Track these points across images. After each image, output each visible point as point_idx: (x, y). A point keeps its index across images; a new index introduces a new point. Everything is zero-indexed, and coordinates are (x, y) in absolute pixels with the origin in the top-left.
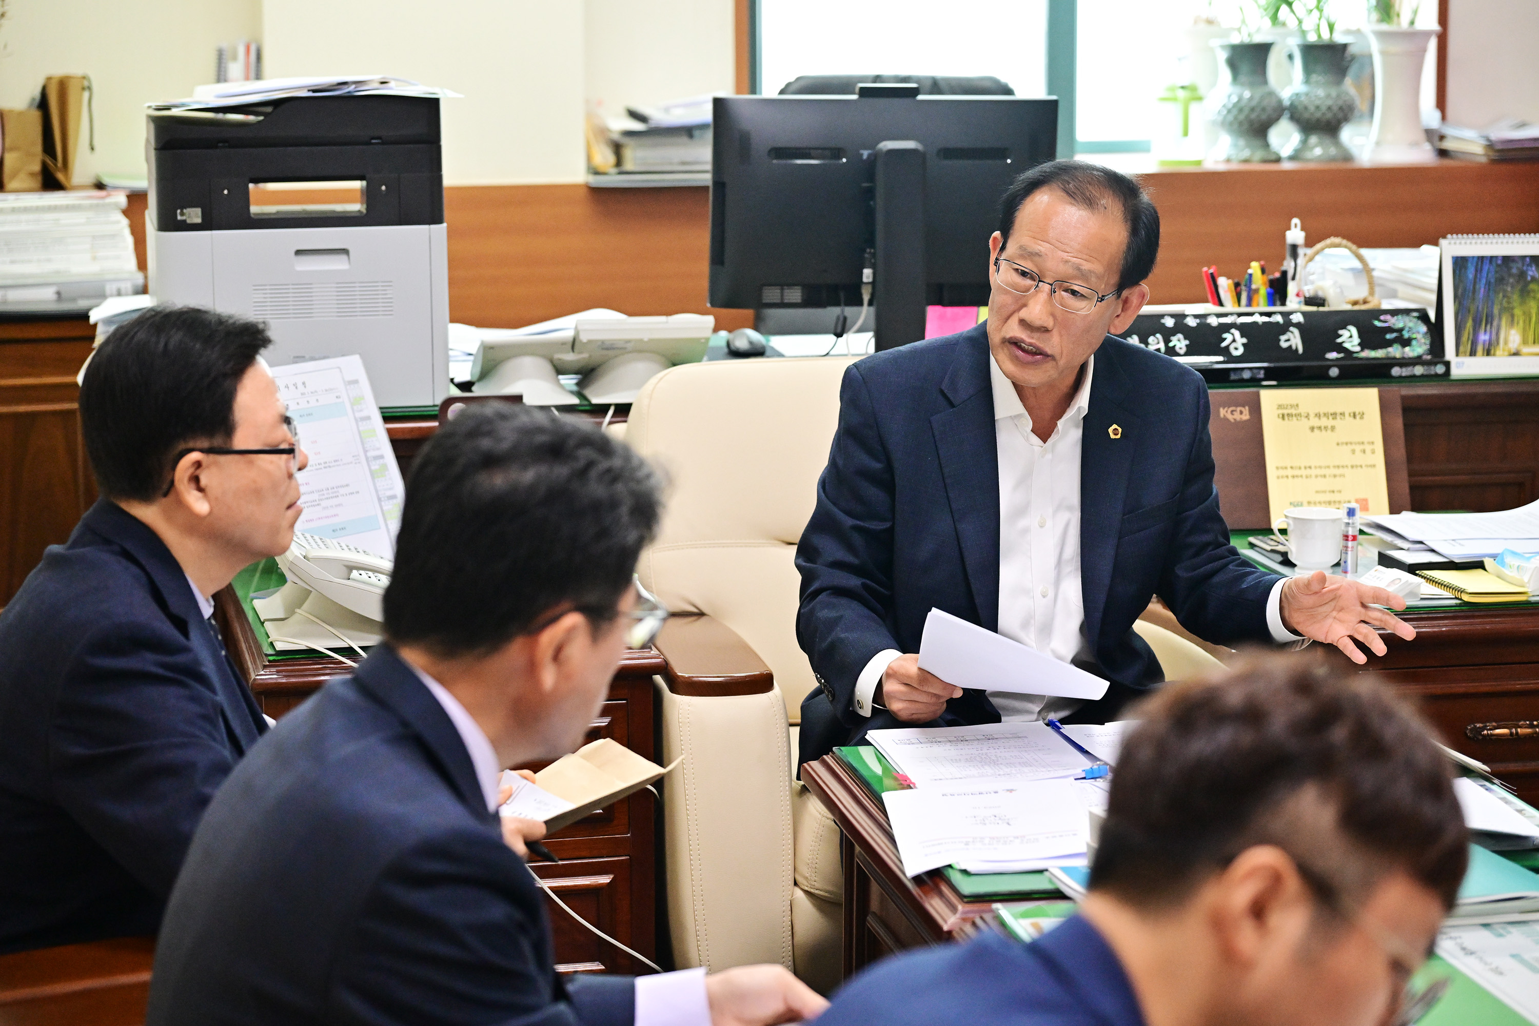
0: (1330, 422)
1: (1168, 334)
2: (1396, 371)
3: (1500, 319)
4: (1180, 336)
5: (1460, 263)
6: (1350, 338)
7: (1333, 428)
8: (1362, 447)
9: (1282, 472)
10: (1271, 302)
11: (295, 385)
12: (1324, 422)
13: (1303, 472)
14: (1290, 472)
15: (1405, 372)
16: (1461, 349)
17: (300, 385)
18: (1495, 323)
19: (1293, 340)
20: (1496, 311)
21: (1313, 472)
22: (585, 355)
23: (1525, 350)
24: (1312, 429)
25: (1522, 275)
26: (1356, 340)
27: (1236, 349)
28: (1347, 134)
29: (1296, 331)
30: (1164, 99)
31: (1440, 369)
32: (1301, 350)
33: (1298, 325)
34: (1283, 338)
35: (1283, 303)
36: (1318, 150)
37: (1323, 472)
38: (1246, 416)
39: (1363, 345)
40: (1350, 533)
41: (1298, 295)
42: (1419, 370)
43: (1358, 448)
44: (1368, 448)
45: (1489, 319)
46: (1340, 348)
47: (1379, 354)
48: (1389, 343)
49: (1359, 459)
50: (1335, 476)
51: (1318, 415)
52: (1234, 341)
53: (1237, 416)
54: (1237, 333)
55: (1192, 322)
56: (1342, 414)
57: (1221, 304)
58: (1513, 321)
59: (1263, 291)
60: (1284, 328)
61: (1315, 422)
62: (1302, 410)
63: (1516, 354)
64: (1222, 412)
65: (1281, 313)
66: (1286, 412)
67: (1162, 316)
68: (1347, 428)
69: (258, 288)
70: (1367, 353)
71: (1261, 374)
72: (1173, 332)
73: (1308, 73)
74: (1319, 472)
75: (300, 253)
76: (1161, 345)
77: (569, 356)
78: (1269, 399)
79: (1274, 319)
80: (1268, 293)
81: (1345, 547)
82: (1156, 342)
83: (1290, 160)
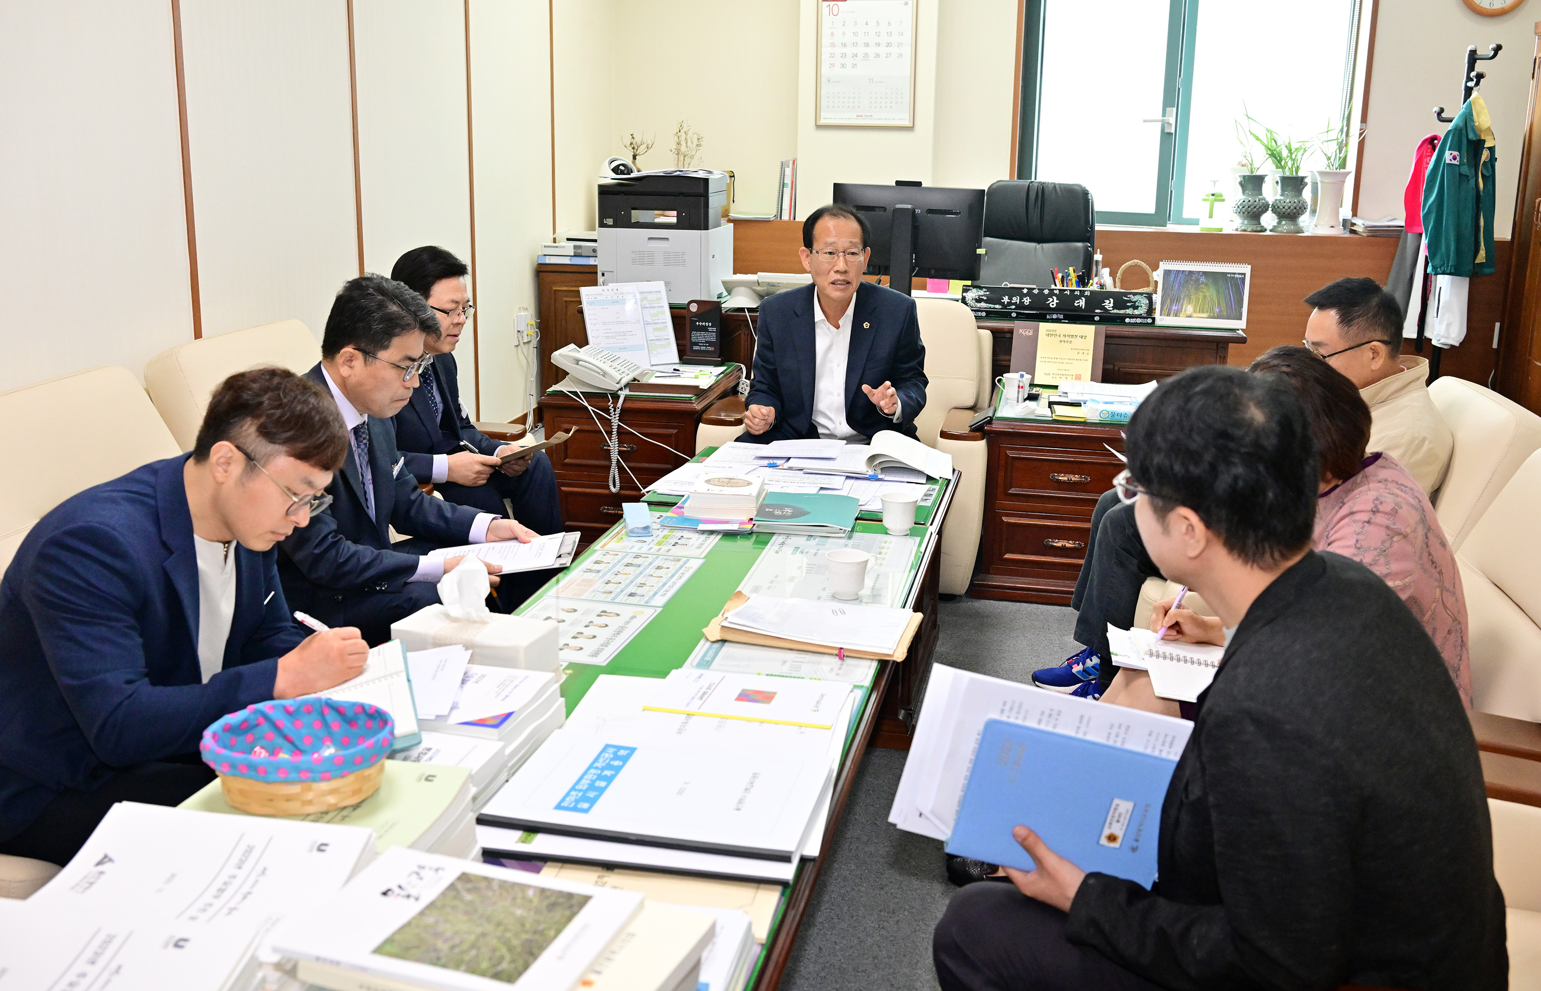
0: (1070, 339)
1: (1022, 296)
2: (1127, 320)
3: (1184, 300)
4: (1028, 298)
5: (1167, 273)
6: (1109, 304)
7: (1071, 342)
8: (1083, 351)
9: (1043, 360)
10: (1078, 286)
11: (613, 290)
12: (1067, 339)
13: (1053, 360)
14: (1047, 360)
15: (1133, 321)
16: (1163, 313)
17: (615, 290)
18: (1181, 302)
19: (1082, 303)
20: (1182, 296)
21: (1058, 360)
23: (1194, 315)
24: (1061, 341)
25: (1197, 280)
26: (1112, 305)
27: (1053, 305)
28: (1305, 221)
29: (1084, 299)
30: (1204, 200)
31: (1150, 321)
32: (1083, 308)
33: (1086, 297)
34: (1076, 302)
35: (1084, 286)
36: (1286, 226)
37: (1063, 361)
38: (1031, 334)
39: (1114, 308)
40: (1021, 385)
41: (1097, 283)
42: (1139, 320)
43: (1081, 352)
44: (1086, 352)
45: (1178, 300)
46: (1103, 308)
47: (1122, 312)
48: (1128, 308)
49: (1081, 356)
50: (1068, 363)
51: (1065, 336)
52: (1053, 301)
53: (1027, 333)
54: (1055, 298)
55: (1036, 292)
56: (1076, 336)
57: (1056, 286)
58: (1190, 301)
59: (1074, 281)
60: (1078, 298)
61: (1063, 338)
62: (1057, 333)
63: (1190, 316)
64: (1021, 331)
65: (1080, 291)
66: (1050, 333)
67: (1023, 288)
68: (1077, 342)
69: (633, 252)
70: (1116, 311)
71: (1061, 317)
72: (1026, 295)
73: (1283, 190)
74: (1061, 361)
75: (650, 239)
76: (1018, 301)
77: (759, 288)
78: (1044, 327)
79: (1076, 293)
80: (1076, 282)
81: (1019, 391)
82: (1016, 300)
83: (1271, 231)
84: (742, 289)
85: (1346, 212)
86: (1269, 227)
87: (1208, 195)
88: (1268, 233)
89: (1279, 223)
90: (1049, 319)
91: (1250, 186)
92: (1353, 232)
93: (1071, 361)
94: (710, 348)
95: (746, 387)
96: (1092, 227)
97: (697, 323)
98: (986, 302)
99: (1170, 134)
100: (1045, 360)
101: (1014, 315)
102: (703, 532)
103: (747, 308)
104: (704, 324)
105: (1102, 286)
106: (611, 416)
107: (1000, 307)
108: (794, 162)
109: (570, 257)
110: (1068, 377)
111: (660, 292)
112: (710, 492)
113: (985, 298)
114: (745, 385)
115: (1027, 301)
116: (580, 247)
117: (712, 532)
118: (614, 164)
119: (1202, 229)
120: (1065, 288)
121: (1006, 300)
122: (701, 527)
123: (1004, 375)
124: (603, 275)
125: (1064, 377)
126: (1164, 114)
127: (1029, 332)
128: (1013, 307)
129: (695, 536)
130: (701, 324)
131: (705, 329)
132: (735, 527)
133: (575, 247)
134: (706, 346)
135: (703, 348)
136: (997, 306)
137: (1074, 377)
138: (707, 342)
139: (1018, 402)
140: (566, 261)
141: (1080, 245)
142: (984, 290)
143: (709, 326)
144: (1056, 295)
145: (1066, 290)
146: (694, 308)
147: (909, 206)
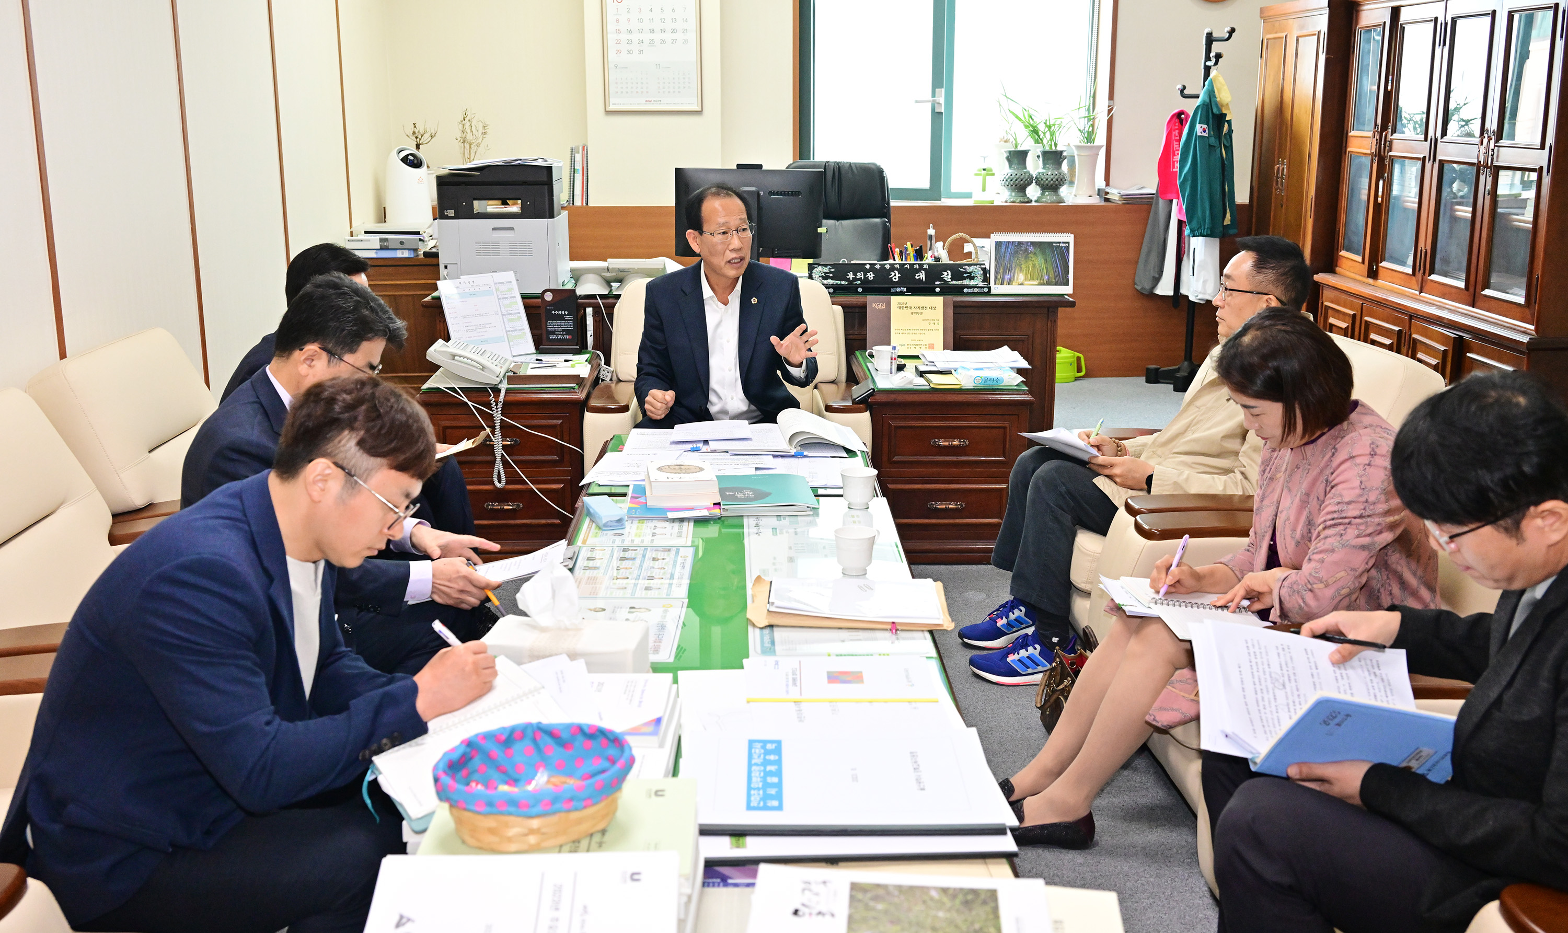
0: (921, 311)
1: (866, 272)
2: (965, 290)
3: (1015, 269)
4: (872, 273)
5: (998, 244)
6: (947, 276)
7: (922, 313)
8: (934, 322)
9: (897, 331)
10: (916, 259)
11: (469, 282)
12: (918, 311)
13: (907, 332)
14: (901, 331)
15: (970, 291)
16: (997, 282)
18: (1013, 271)
19: (922, 276)
20: (1013, 266)
21: (911, 332)
22: (614, 274)
23: (1026, 283)
24: (912, 313)
25: (1026, 250)
26: (950, 276)
27: (895, 279)
28: (1064, 191)
29: (923, 272)
30: (976, 175)
31: (986, 290)
32: (924, 280)
33: (925, 270)
34: (917, 275)
35: (922, 259)
36: (1049, 197)
37: (915, 332)
38: (884, 307)
39: (952, 279)
40: (894, 357)
41: (931, 257)
42: (976, 290)
43: (932, 322)
44: (936, 322)
45: (1010, 269)
46: (942, 280)
47: (960, 282)
48: (965, 278)
49: (932, 327)
50: (920, 334)
51: (915, 308)
52: (895, 275)
53: (880, 307)
54: (897, 272)
55: (878, 267)
56: (926, 307)
57: (895, 260)
58: (1021, 271)
59: (912, 255)
60: (918, 271)
61: (914, 310)
62: (908, 305)
63: (1022, 284)
64: (873, 305)
65: (919, 264)
66: (901, 306)
67: (866, 264)
68: (927, 313)
69: (477, 243)
70: (954, 282)
71: (905, 290)
72: (869, 271)
73: (1045, 164)
74: (913, 332)
75: (494, 229)
76: (862, 277)
77: (608, 275)
78: (895, 300)
79: (915, 266)
80: (914, 256)
81: (892, 363)
82: (860, 275)
83: (1036, 202)
84: (591, 276)
85: (1100, 183)
86: (1034, 199)
87: (979, 170)
88: (1034, 204)
89: (1043, 194)
90: (893, 292)
91: (1016, 161)
92: (1107, 200)
93: (923, 332)
94: (567, 337)
95: (607, 374)
96: (888, 203)
97: (553, 312)
98: (832, 278)
99: (941, 113)
100: (899, 332)
101: (860, 290)
102: (673, 520)
103: (599, 295)
104: (560, 312)
105: (937, 259)
106: (493, 411)
107: (846, 283)
108: (584, 147)
109: (375, 251)
110: (922, 347)
111: (511, 282)
112: (670, 480)
113: (831, 275)
114: (606, 372)
115: (871, 276)
116: (386, 240)
117: (682, 520)
118: (403, 154)
119: (976, 202)
120: (904, 262)
121: (851, 276)
122: (671, 515)
123: (873, 348)
124: (446, 267)
125: (918, 347)
126: (934, 95)
127: (882, 305)
128: (859, 282)
129: (667, 524)
130: (556, 312)
131: (561, 318)
132: (705, 513)
133: (381, 240)
134: (563, 335)
135: (560, 337)
136: (843, 283)
137: (927, 346)
138: (563, 331)
139: (891, 373)
140: (372, 254)
141: (877, 220)
142: (829, 267)
143: (565, 315)
144: (897, 269)
145: (906, 264)
146: (549, 297)
147: (753, 189)
